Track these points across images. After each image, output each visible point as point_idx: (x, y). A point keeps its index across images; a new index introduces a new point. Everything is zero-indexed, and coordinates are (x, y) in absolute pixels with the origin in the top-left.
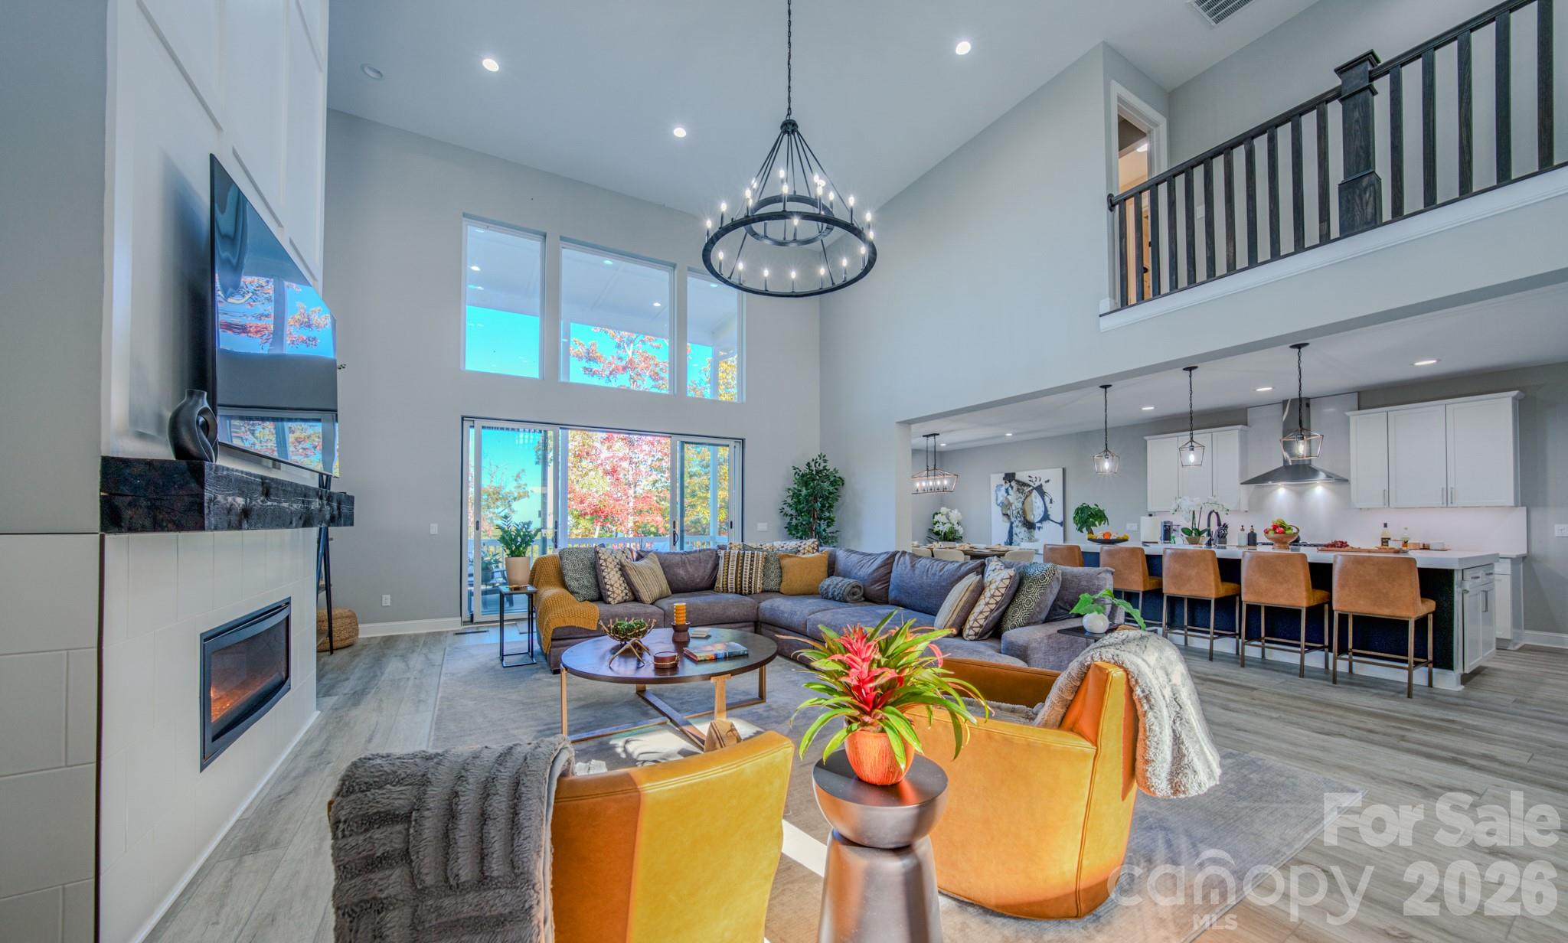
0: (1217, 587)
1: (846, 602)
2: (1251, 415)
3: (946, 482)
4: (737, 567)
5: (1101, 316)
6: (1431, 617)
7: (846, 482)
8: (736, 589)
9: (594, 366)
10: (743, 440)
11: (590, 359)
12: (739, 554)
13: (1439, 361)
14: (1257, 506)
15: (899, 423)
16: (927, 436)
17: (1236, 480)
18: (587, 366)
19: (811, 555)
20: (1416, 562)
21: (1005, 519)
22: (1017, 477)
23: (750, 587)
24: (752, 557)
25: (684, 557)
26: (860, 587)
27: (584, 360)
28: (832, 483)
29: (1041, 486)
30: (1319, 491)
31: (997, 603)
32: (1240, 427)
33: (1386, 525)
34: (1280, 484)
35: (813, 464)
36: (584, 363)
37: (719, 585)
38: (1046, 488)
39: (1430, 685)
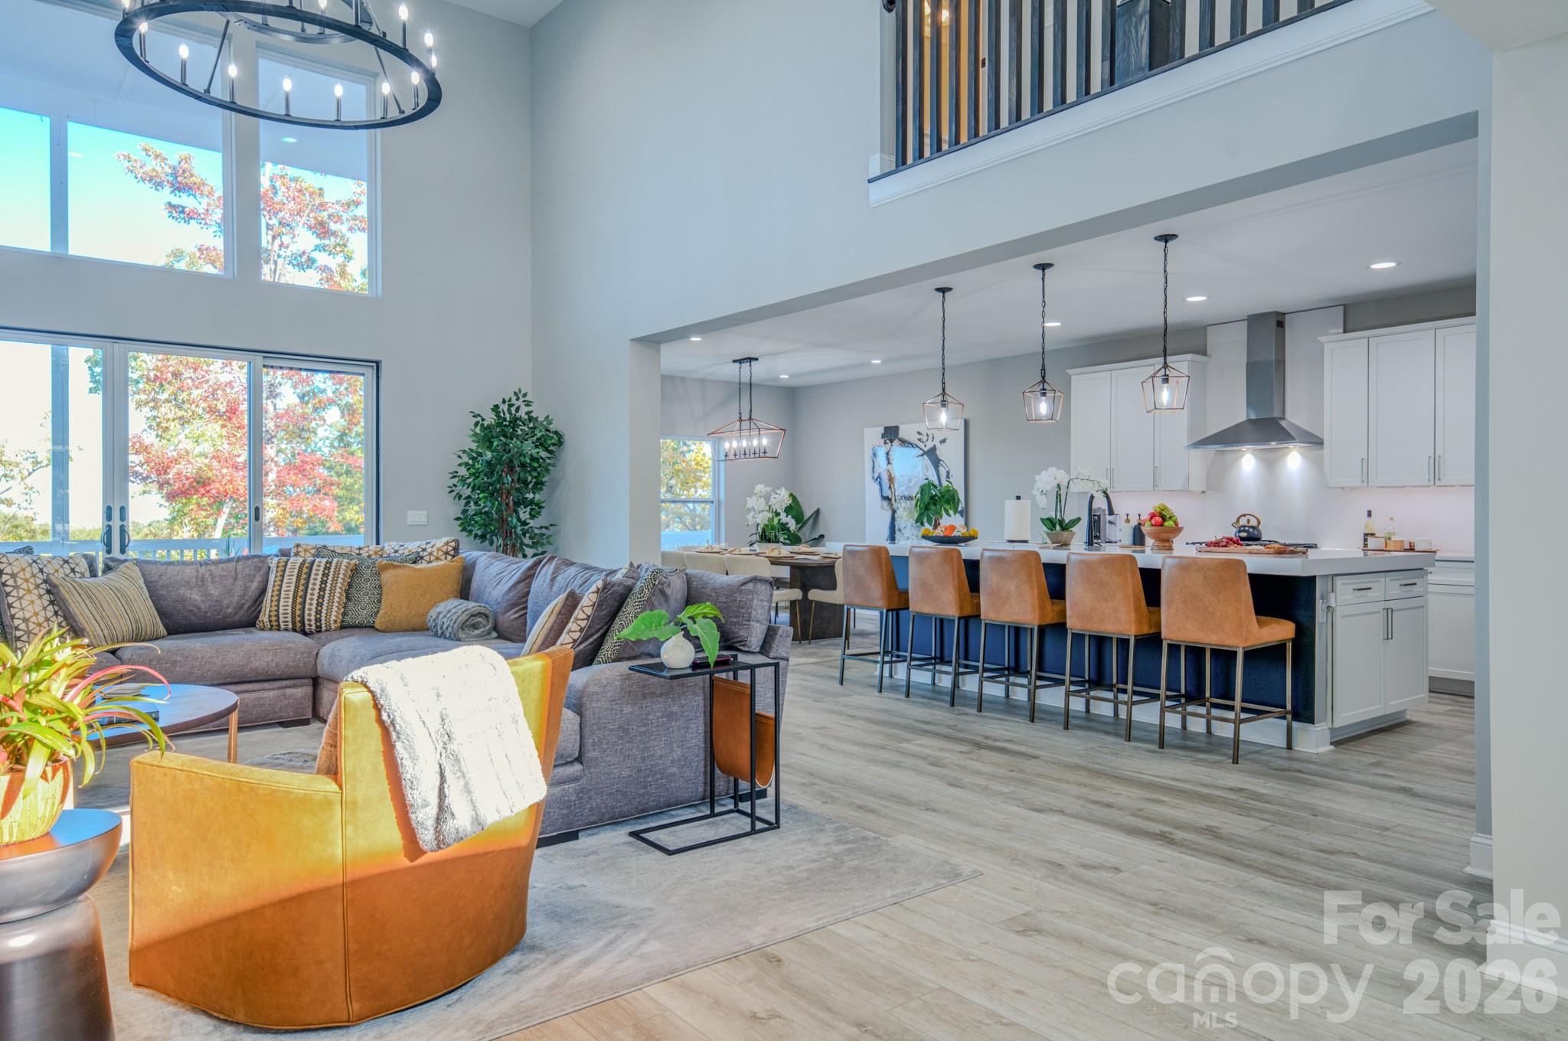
0: (1042, 607)
1: (459, 640)
2: (1213, 338)
3: (765, 442)
4: (297, 587)
5: (870, 181)
6: (1289, 645)
7: (567, 439)
8: (294, 623)
9: (185, 200)
10: (378, 363)
11: (178, 188)
12: (302, 564)
13: (1399, 264)
14: (1217, 482)
15: (633, 340)
16: (740, 361)
17: (1184, 440)
18: (175, 201)
19: (440, 563)
20: (1245, 567)
21: (885, 503)
22: (901, 435)
23: (318, 620)
24: (327, 568)
25: (203, 570)
26: (486, 616)
27: (167, 189)
28: (540, 443)
29: (934, 449)
30: (1294, 460)
31: (581, 630)
32: (1189, 356)
33: (1369, 514)
34: (1244, 448)
35: (505, 407)
36: (166, 195)
37: (264, 617)
38: (942, 452)
39: (1289, 747)
